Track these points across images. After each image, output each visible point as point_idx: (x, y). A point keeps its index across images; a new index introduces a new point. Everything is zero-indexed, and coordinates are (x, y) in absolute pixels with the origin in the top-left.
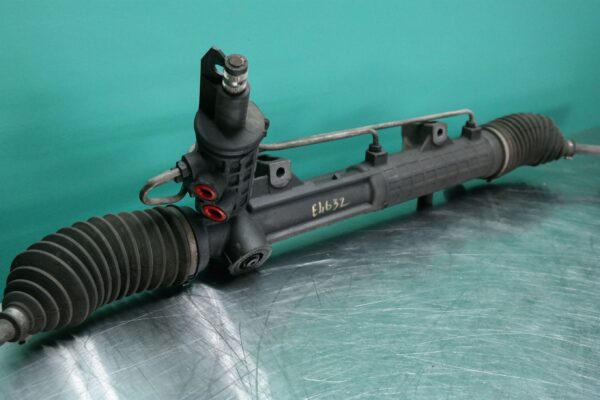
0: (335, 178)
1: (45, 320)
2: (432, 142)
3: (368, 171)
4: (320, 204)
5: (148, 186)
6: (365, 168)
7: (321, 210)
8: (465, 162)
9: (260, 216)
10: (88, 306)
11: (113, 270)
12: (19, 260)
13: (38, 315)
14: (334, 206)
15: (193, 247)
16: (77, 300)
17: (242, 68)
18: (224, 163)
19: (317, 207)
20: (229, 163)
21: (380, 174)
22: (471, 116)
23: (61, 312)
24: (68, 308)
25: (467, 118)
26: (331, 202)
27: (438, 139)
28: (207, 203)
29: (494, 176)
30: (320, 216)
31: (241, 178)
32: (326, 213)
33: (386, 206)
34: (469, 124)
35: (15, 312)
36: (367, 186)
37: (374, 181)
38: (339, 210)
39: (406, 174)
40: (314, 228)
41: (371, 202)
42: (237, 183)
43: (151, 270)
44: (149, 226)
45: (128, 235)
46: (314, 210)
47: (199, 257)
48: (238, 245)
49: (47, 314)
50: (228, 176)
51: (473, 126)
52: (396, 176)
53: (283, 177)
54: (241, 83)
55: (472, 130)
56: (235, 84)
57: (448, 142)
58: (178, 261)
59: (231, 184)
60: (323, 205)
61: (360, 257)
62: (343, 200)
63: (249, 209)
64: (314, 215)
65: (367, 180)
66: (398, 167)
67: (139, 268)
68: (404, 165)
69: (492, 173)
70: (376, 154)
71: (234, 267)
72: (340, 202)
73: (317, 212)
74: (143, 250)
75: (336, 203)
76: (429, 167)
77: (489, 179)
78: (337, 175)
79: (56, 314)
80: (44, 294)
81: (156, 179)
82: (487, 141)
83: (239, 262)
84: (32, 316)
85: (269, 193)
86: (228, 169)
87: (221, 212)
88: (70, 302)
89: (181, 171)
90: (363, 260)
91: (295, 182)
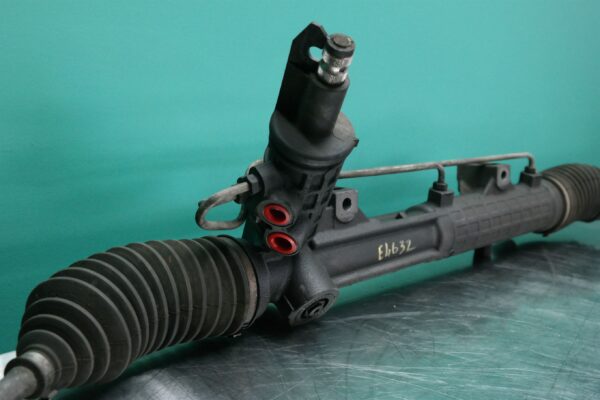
0: (399, 217)
1: (76, 370)
2: (495, 184)
3: (433, 212)
4: (386, 245)
5: (210, 202)
6: (430, 209)
7: (387, 254)
8: (529, 209)
9: (325, 254)
10: (130, 353)
11: (160, 308)
12: (41, 290)
13: (66, 362)
14: (400, 249)
15: (253, 287)
16: (117, 344)
17: (348, 50)
18: (305, 177)
19: (384, 249)
20: (312, 177)
21: (447, 215)
22: (531, 161)
23: (96, 360)
24: (105, 355)
25: (526, 163)
26: (398, 245)
27: (502, 182)
28: (276, 229)
29: (553, 229)
30: (386, 260)
31: (319, 200)
32: (393, 257)
33: (451, 255)
34: (529, 170)
35: (37, 357)
36: (433, 228)
37: (442, 223)
38: (406, 254)
39: (472, 218)
40: (379, 274)
41: (437, 248)
42: (313, 206)
43: (204, 312)
44: (202, 256)
45: (178, 265)
46: (380, 252)
47: (258, 298)
48: (302, 287)
49: (78, 362)
50: (306, 194)
51: (533, 171)
52: (463, 219)
53: (349, 210)
54: (343, 71)
55: (533, 175)
56: (336, 70)
57: (510, 187)
58: (235, 303)
59: (306, 207)
60: (390, 247)
61: (434, 310)
62: (410, 242)
63: (312, 245)
64: (380, 258)
65: (434, 222)
66: (464, 209)
67: (191, 308)
68: (469, 208)
69: (551, 226)
70: (442, 193)
71: (294, 316)
72: (406, 245)
73: (383, 255)
74: (196, 285)
75: (403, 246)
76: (495, 212)
77: (546, 233)
78: (402, 214)
79: (90, 361)
80: (77, 335)
81: (219, 194)
82: (547, 189)
83: (302, 309)
84: (59, 364)
85: (333, 228)
86: (308, 185)
87: (292, 242)
88: (108, 348)
89: (250, 184)
90: (437, 313)
91: (360, 217)
